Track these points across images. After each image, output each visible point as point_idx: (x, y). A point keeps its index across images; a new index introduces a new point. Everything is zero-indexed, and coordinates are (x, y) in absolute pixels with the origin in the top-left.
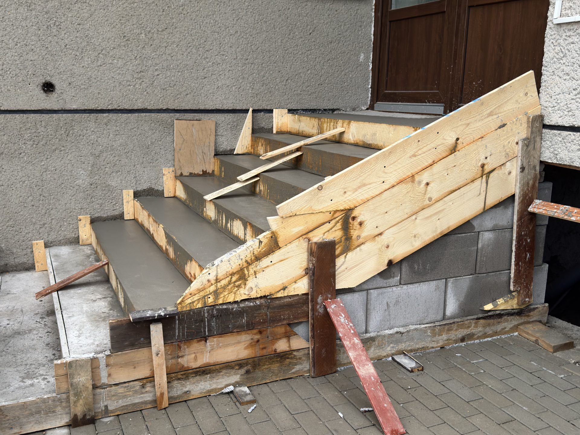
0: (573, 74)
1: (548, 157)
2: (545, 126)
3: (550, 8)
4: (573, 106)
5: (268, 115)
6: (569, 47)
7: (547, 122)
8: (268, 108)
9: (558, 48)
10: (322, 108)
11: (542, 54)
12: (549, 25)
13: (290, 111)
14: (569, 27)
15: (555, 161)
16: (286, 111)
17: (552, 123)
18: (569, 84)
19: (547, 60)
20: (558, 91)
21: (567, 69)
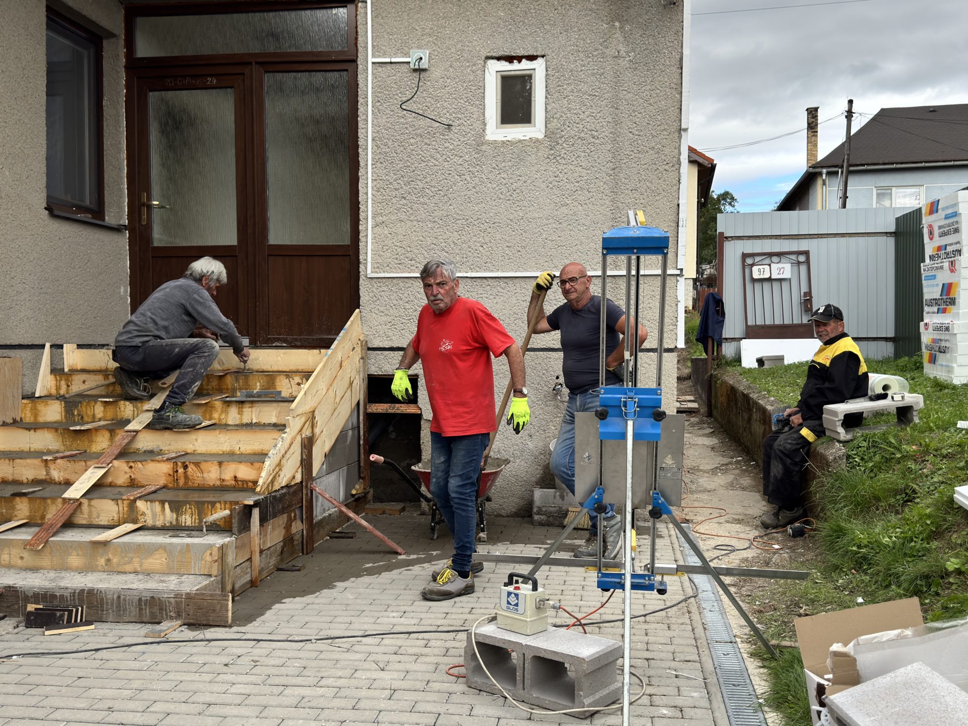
0: (386, 312)
1: (374, 370)
2: (369, 349)
3: (361, 266)
4: (390, 334)
5: (59, 350)
6: (381, 294)
7: (370, 346)
8: (59, 343)
9: (371, 294)
10: (96, 343)
11: (359, 297)
12: (362, 278)
13: (80, 346)
14: (379, 280)
15: (380, 373)
16: (75, 346)
17: (375, 346)
18: (384, 319)
19: (365, 302)
20: (376, 324)
21: (382, 309)
